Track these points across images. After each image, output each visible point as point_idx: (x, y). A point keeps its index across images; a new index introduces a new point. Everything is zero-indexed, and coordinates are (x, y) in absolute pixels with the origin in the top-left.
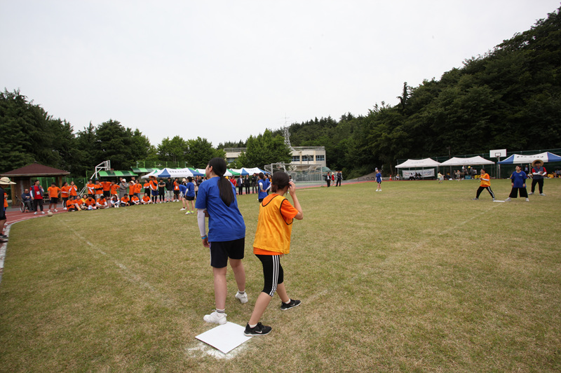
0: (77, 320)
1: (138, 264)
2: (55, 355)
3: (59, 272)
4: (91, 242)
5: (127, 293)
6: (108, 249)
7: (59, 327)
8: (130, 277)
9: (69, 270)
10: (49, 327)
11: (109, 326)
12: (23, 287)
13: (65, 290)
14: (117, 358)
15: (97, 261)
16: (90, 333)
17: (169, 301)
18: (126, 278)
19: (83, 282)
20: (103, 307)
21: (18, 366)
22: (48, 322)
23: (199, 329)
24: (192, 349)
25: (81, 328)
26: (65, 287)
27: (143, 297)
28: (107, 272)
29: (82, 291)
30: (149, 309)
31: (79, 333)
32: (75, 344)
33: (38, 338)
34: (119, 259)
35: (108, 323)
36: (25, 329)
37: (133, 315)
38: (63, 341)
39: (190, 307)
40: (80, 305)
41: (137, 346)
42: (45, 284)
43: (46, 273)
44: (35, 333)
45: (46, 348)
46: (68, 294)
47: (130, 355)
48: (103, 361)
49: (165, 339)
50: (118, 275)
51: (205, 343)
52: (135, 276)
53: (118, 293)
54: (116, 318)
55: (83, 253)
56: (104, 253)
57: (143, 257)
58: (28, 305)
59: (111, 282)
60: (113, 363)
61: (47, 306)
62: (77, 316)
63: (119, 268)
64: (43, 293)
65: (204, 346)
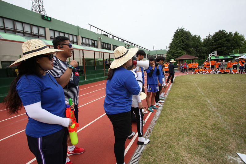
0: (184, 116)
1: (217, 103)
2: (174, 124)
3: (184, 97)
4: (199, 88)
5: (207, 114)
6: (205, 92)
7: (178, 116)
8: (211, 108)
9: (188, 97)
10: (175, 114)
11: (194, 124)
12: (173, 98)
13: (184, 104)
14: (193, 138)
15: (199, 96)
16: (187, 123)
17: (227, 127)
18: (209, 107)
19: (191, 103)
20: (195, 116)
21: (164, 122)
22: (175, 112)
23: (241, 150)
24: (231, 157)
25: (184, 120)
26: (184, 103)
27: (214, 119)
28: (202, 102)
29: (189, 106)
30: (214, 125)
31: (183, 121)
32: (180, 124)
33: (172, 116)
34: (209, 98)
35: (194, 123)
36: (169, 112)
37: (206, 124)
38: (178, 121)
39: (241, 136)
40: (187, 111)
41: (202, 138)
42: (179, 99)
43: (180, 96)
44: (171, 114)
45: (172, 121)
46: (184, 105)
47: (198, 140)
48: (187, 136)
49: (217, 143)
50: (206, 105)
51: (242, 160)
52: (214, 108)
53: (203, 113)
54: (198, 122)
55: (195, 91)
56: (203, 94)
57: (221, 100)
58: (172, 105)
59: (202, 107)
60: (190, 138)
61: (177, 107)
62: (185, 115)
63: (207, 102)
64: (177, 102)
65: (241, 161)
